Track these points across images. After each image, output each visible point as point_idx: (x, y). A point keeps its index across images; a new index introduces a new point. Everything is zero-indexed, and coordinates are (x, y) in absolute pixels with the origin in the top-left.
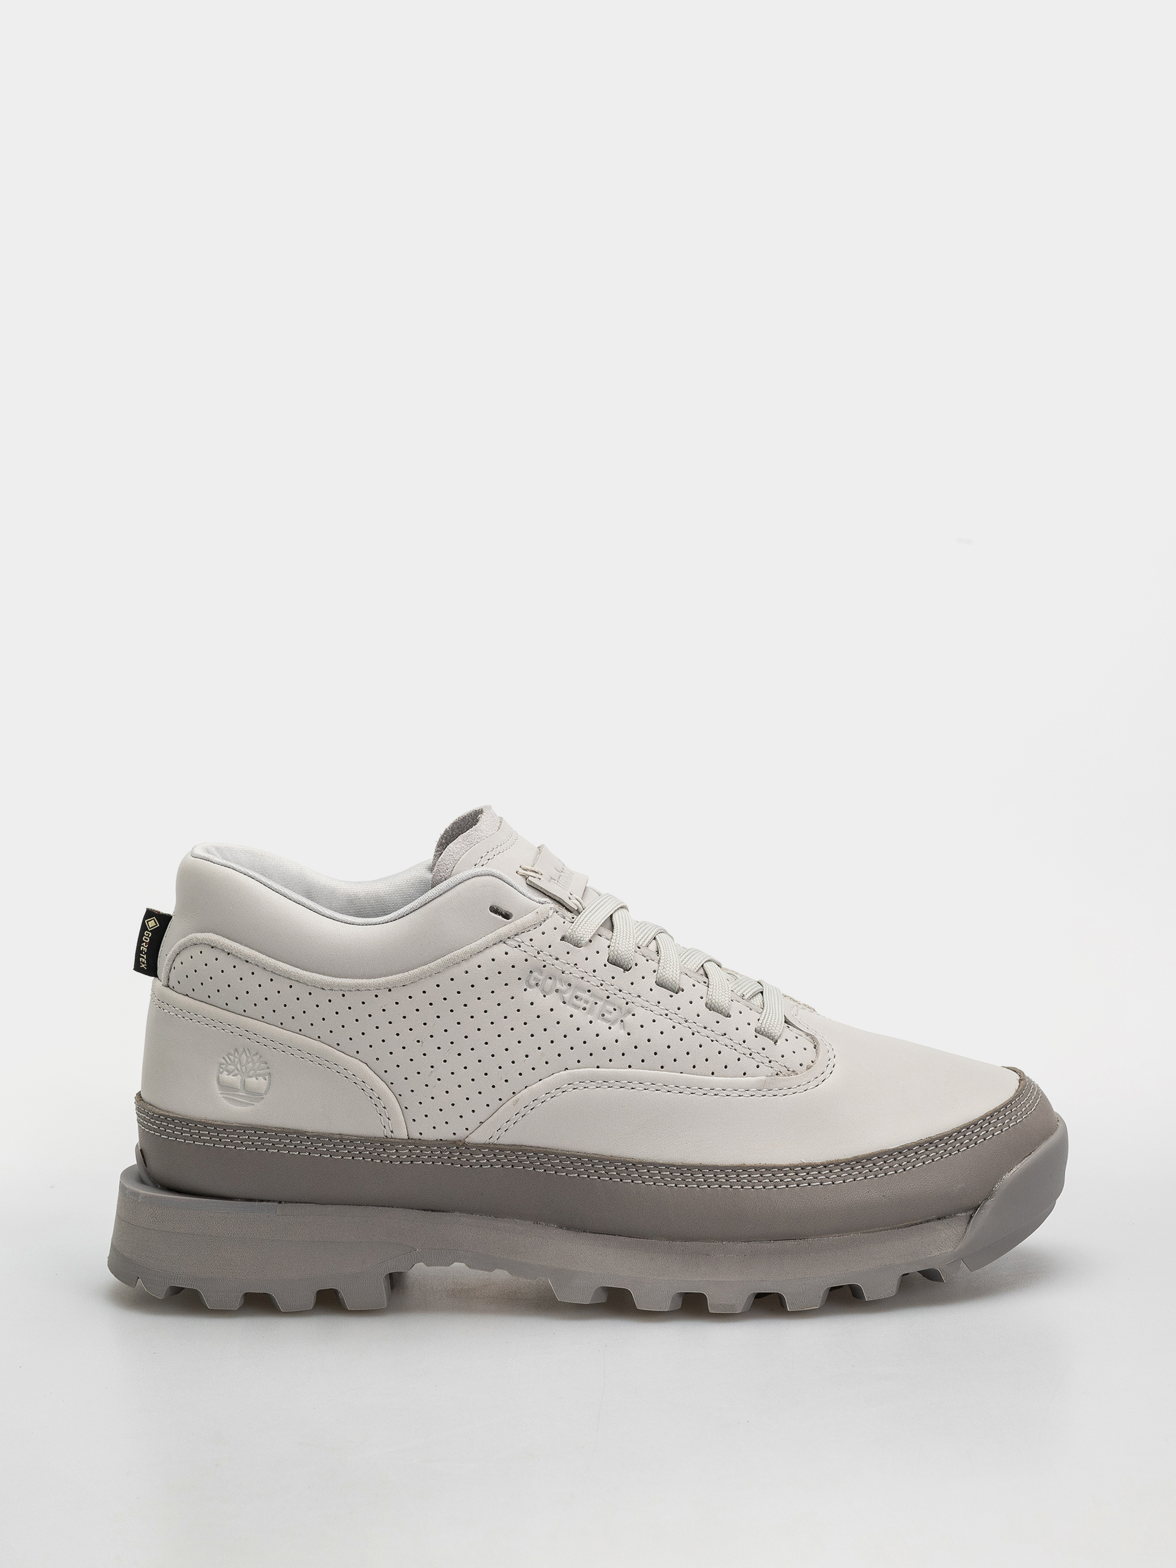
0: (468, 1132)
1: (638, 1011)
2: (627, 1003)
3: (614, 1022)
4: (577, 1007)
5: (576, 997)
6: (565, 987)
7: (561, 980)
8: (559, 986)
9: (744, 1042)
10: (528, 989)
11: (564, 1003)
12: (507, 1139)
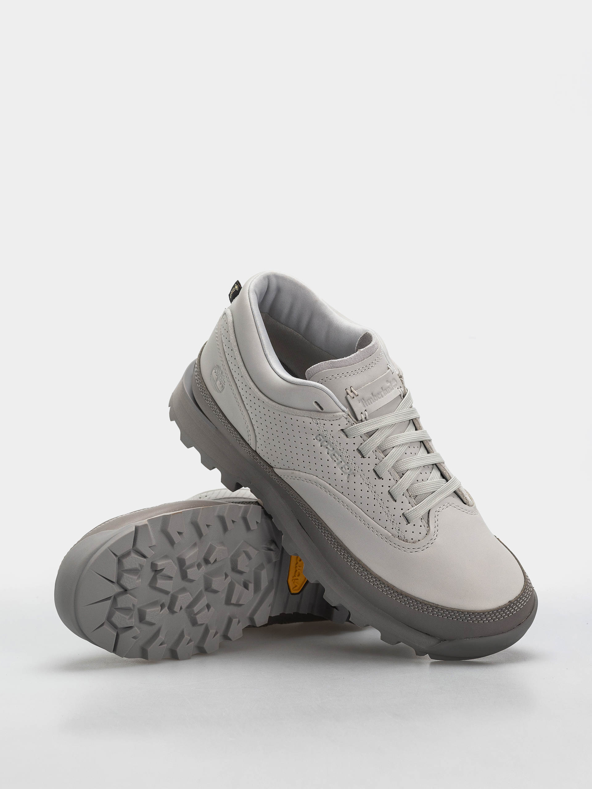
0: (275, 467)
1: (358, 476)
2: (355, 470)
3: (345, 473)
4: (332, 458)
5: (334, 455)
6: (331, 449)
7: (330, 445)
8: (329, 447)
9: (394, 515)
10: (315, 439)
11: (328, 453)
12: (287, 481)
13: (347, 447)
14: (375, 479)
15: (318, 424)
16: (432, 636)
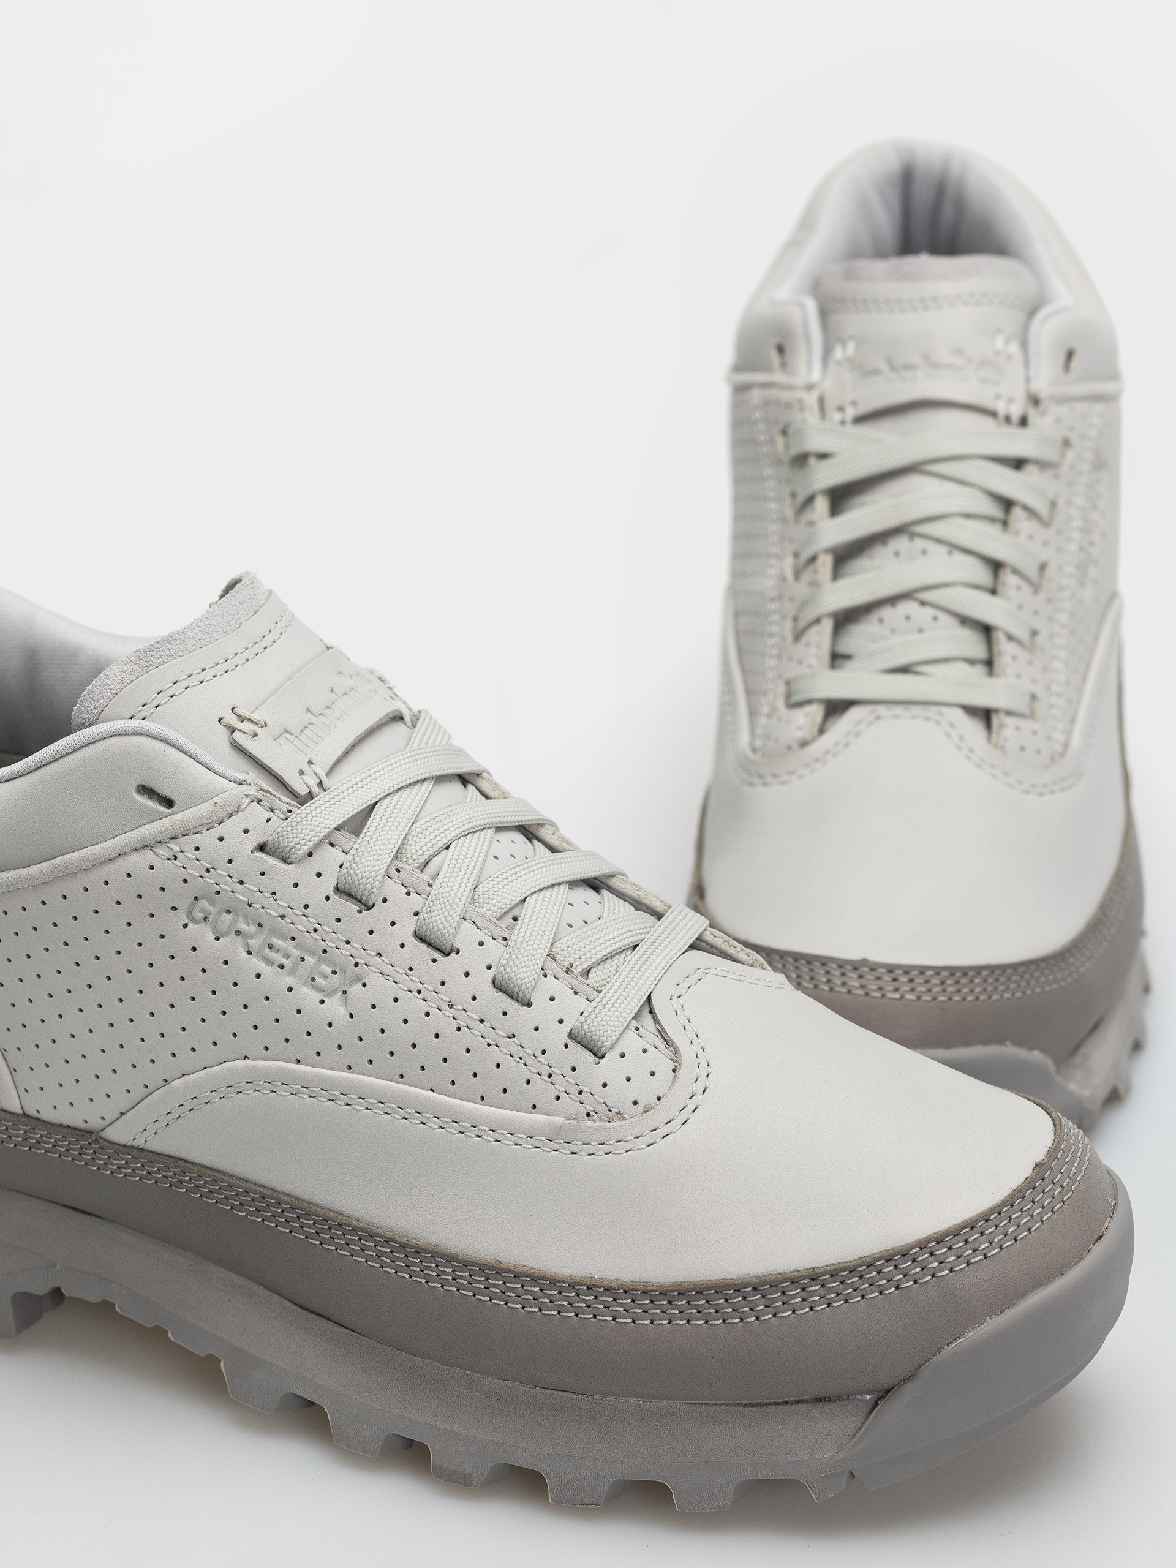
0: (105, 1123)
1: (375, 981)
2: (357, 965)
3: (331, 994)
4: (270, 962)
5: (270, 947)
6: (252, 929)
7: (246, 918)
8: (242, 926)
9: (544, 1052)
10: (190, 925)
11: (249, 953)
12: (158, 1145)
13: (300, 896)
14: (434, 961)
15: (176, 858)
16: (840, 1398)
